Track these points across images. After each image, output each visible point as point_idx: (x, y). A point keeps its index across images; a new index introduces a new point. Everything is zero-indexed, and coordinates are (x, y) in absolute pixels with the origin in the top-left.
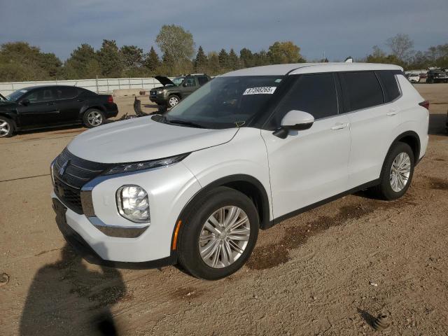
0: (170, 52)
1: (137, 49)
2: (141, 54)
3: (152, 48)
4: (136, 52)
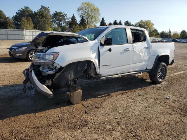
0: (84, 18)
1: (63, 14)
2: (65, 17)
3: (74, 15)
4: (62, 15)
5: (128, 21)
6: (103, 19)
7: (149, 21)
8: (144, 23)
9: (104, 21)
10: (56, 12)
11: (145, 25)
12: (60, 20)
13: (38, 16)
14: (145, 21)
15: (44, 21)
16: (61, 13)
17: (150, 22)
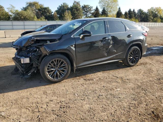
0: (105, 9)
1: (90, 6)
3: (97, 7)
4: (89, 8)
5: (141, 9)
6: (119, 8)
7: (159, 7)
8: (155, 10)
9: (120, 10)
10: (84, 5)
11: (155, 12)
12: (87, 12)
13: (74, 10)
14: (155, 8)
15: (79, 13)
16: (88, 6)
17: (161, 8)
